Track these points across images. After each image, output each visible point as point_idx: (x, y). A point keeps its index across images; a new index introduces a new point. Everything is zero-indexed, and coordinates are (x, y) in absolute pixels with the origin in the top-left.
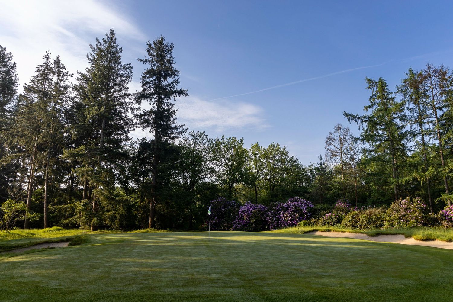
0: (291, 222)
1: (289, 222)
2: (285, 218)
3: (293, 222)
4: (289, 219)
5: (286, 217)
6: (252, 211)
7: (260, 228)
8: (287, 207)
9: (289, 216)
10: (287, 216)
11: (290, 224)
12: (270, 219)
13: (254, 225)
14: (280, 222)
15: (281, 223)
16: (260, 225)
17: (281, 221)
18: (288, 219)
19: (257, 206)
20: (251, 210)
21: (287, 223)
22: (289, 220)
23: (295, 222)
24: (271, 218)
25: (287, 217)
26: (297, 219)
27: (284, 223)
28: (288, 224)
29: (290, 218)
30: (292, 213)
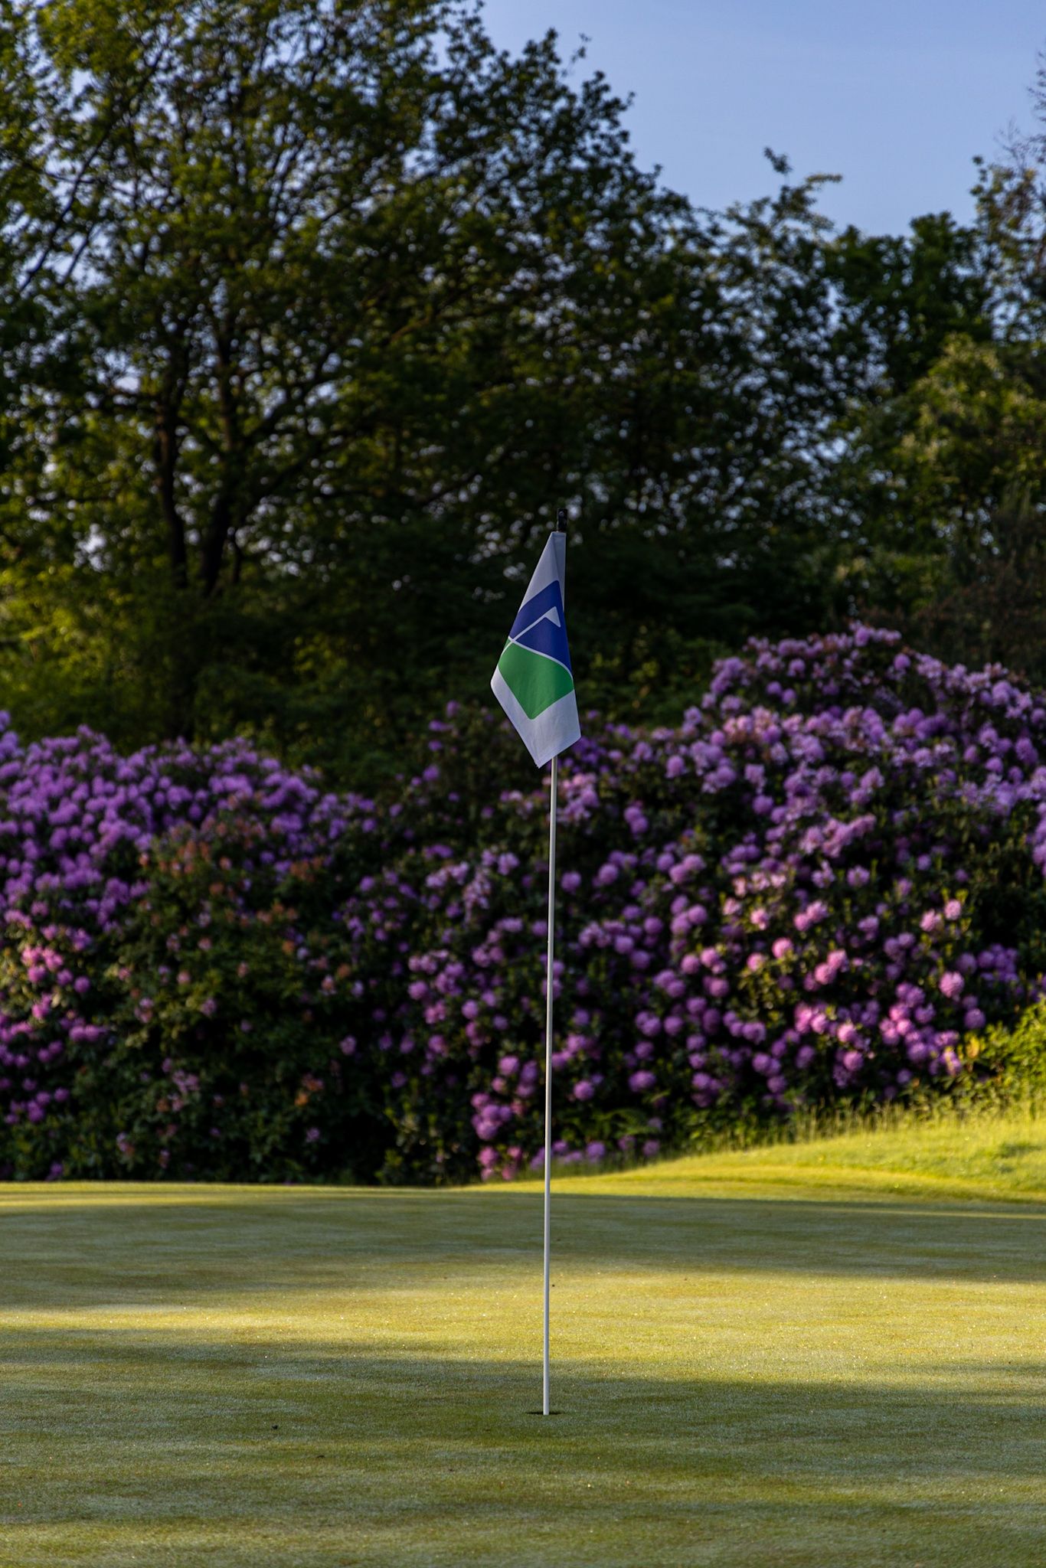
0: (845, 1031)
1: (813, 1018)
2: (734, 964)
3: (872, 1032)
4: (822, 973)
5: (762, 941)
6: (124, 845)
7: (298, 1128)
8: (741, 788)
9: (822, 922)
10: (778, 928)
11: (834, 1052)
12: (463, 984)
13: (186, 1082)
14: (648, 1023)
15: (662, 1042)
16: (292, 1084)
17: (669, 1005)
18: (796, 977)
19: (194, 778)
20: (112, 828)
21: (776, 1034)
22: (813, 998)
23: (917, 1025)
24: (491, 969)
25: (781, 946)
26: (950, 982)
27: (720, 1035)
28: (792, 1051)
29: (836, 957)
30: (858, 875)
